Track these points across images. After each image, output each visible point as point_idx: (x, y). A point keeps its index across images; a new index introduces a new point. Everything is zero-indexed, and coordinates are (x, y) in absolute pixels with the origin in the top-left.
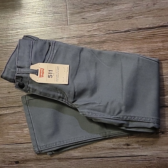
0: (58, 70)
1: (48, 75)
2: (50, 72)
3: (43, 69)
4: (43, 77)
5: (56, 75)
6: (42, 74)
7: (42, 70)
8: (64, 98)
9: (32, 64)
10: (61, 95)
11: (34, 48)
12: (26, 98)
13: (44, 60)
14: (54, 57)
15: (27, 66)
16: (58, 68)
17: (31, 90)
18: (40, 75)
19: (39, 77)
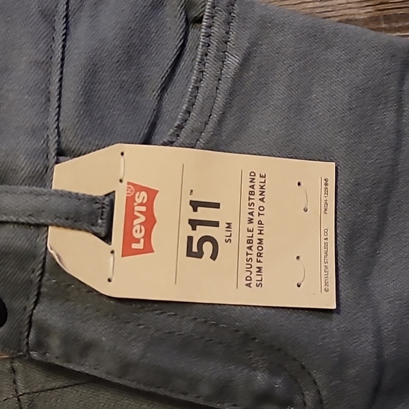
0: (258, 203)
1: (190, 239)
2: (203, 213)
3: (152, 193)
4: (148, 249)
5: (245, 235)
6: (138, 233)
7: (142, 197)
8: (298, 398)
9: (62, 153)
10: (278, 384)
11: (80, 32)
12: (19, 377)
13: (153, 126)
14: (228, 105)
15: (24, 164)
16: (257, 189)
17: (54, 343)
18: (128, 238)
19: (119, 251)
